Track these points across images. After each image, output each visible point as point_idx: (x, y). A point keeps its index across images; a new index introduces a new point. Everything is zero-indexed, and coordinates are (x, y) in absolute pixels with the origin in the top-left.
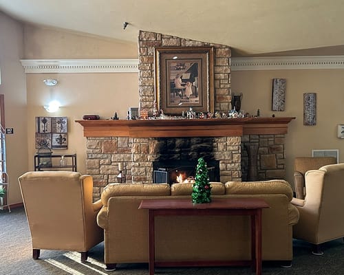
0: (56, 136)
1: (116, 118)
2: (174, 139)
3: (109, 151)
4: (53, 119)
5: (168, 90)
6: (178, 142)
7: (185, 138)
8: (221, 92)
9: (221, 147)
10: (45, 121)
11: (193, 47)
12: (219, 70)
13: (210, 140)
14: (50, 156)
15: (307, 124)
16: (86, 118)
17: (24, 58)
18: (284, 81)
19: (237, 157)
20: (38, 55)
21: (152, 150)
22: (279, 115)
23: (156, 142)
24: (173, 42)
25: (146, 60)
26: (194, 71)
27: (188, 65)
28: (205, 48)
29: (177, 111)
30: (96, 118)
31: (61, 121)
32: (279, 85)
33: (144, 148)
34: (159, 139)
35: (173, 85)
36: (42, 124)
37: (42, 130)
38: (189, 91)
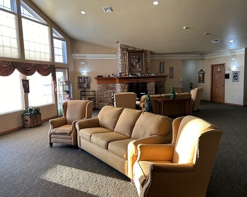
0: (86, 84)
1: (109, 76)
2: (134, 83)
3: (107, 89)
4: (84, 77)
5: (131, 65)
6: (135, 85)
7: (137, 83)
8: (148, 67)
9: (149, 86)
10: (81, 78)
11: (139, 51)
12: (147, 59)
13: (145, 84)
14: (85, 91)
15: (170, 78)
16: (98, 76)
17: (73, 53)
18: (164, 63)
19: (154, 89)
20: (78, 52)
21: (126, 88)
22: (163, 75)
23: (128, 85)
24: (132, 49)
25: (123, 55)
26: (139, 59)
27: (137, 57)
28: (142, 51)
29: (134, 73)
30: (102, 76)
31: (87, 78)
32: (162, 64)
33: (123, 87)
34: (129, 84)
35: (132, 64)
36: (80, 79)
37: (80, 81)
38: (138, 66)
